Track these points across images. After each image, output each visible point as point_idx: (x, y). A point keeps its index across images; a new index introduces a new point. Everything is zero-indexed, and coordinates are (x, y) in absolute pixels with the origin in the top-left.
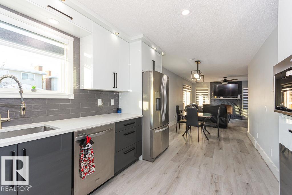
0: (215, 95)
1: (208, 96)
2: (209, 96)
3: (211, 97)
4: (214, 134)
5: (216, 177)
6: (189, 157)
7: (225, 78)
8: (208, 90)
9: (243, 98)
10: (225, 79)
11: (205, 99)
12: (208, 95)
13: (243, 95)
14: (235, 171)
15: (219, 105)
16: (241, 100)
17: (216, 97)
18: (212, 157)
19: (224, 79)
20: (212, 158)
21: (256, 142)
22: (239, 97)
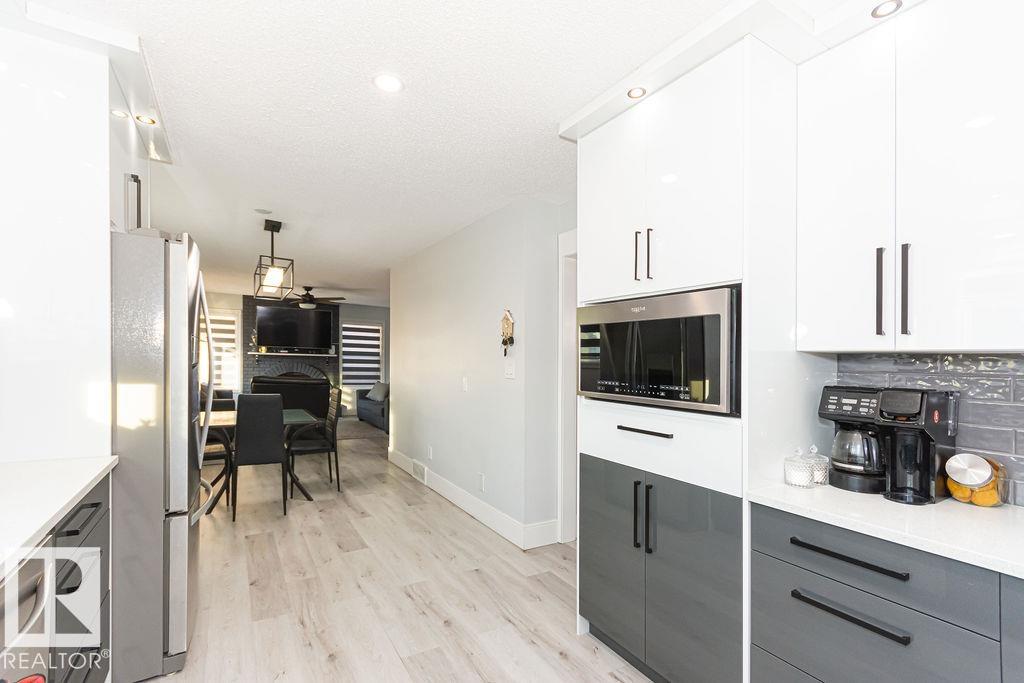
0: (260, 343)
1: (233, 345)
2: (238, 344)
3: (246, 346)
4: (309, 477)
5: (419, 592)
6: (304, 574)
7: (308, 289)
8: (233, 323)
9: (341, 353)
10: (308, 294)
11: (223, 354)
12: (233, 341)
13: (341, 346)
14: (437, 557)
15: (275, 376)
16: (336, 360)
17: (264, 348)
18: (364, 546)
19: (305, 293)
20: (364, 550)
21: (426, 469)
22: (332, 352)
